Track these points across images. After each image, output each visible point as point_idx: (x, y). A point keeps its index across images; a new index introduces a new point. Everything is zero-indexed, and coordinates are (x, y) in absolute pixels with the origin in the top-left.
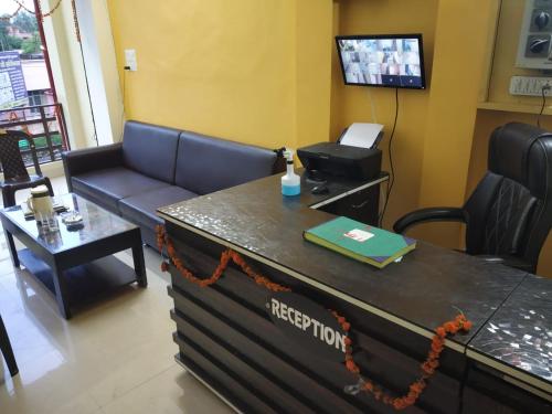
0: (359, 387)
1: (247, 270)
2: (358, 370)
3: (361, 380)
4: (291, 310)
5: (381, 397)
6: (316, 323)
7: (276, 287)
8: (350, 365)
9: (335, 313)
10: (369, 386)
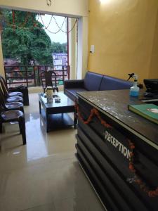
0: (133, 179)
1: (99, 117)
2: (135, 171)
3: (135, 177)
4: (112, 137)
5: (143, 188)
6: (121, 144)
7: (108, 126)
8: (130, 167)
9: (129, 141)
10: (138, 181)
